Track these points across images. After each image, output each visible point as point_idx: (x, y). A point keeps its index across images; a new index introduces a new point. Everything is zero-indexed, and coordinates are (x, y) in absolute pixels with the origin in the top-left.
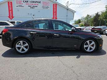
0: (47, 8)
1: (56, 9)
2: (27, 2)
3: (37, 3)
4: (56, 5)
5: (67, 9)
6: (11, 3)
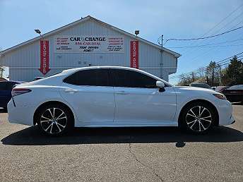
1: (137, 50)
2: (78, 39)
3: (97, 41)
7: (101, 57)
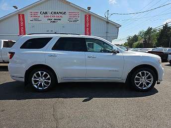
0: (76, 21)
1: (90, 22)
2: (46, 13)
3: (60, 15)
4: (90, 16)
5: (108, 23)
6: (23, 15)
7: (63, 27)
